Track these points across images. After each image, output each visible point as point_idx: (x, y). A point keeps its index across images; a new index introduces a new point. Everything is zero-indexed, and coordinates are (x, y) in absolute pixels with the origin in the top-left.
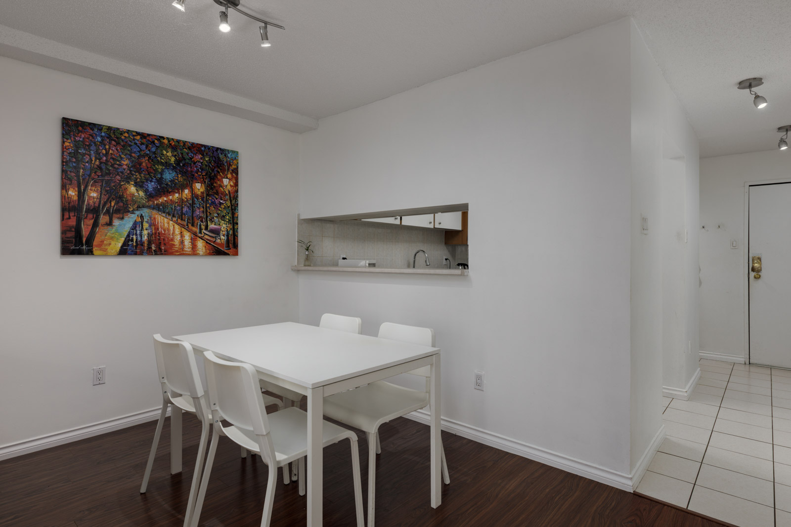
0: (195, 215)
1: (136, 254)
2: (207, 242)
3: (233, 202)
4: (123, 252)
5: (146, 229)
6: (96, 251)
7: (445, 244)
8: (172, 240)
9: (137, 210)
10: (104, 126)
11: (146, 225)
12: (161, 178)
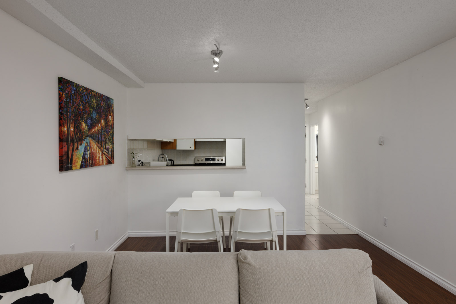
0: (102, 140)
1: (85, 167)
2: (106, 157)
3: (113, 131)
4: (82, 167)
5: (89, 151)
6: (74, 168)
7: (162, 149)
8: (96, 157)
9: (86, 138)
10: (75, 83)
11: (88, 147)
12: (92, 117)
